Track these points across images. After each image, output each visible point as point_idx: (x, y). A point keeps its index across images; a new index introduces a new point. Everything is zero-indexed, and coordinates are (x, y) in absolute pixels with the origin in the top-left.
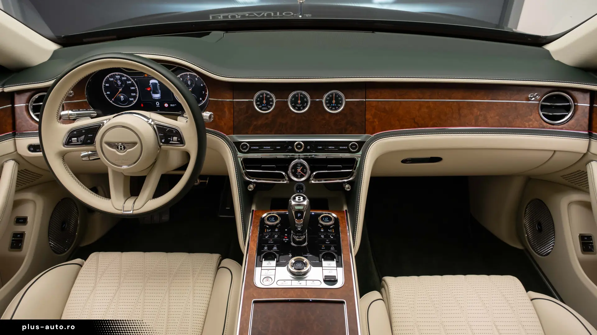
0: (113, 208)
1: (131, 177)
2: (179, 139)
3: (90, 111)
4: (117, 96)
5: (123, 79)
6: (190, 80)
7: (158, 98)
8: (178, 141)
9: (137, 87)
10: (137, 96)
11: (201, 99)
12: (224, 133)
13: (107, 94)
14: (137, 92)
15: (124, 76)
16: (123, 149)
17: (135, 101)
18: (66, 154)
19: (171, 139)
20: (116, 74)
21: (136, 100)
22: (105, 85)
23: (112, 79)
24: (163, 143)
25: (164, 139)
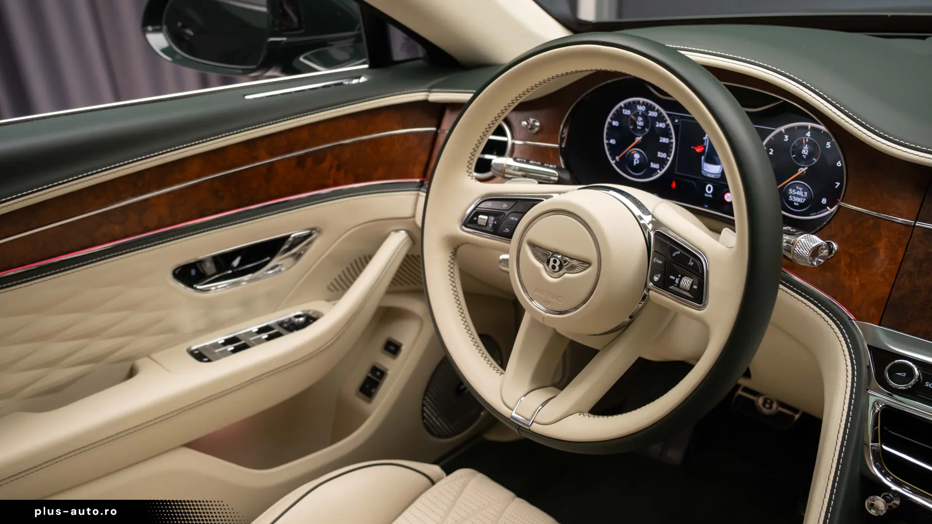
0: (499, 398)
1: (572, 343)
2: (695, 287)
3: (548, 167)
4: (628, 151)
5: (651, 117)
6: (810, 143)
7: (713, 176)
8: (691, 290)
9: (674, 140)
10: (668, 160)
11: (824, 201)
12: (851, 311)
13: (609, 144)
14: (671, 152)
15: (654, 107)
16: (557, 268)
17: (661, 170)
18: (462, 244)
19: (677, 281)
20: (639, 103)
21: (664, 170)
22: (610, 124)
23: (627, 112)
24: (655, 284)
25: (659, 275)
